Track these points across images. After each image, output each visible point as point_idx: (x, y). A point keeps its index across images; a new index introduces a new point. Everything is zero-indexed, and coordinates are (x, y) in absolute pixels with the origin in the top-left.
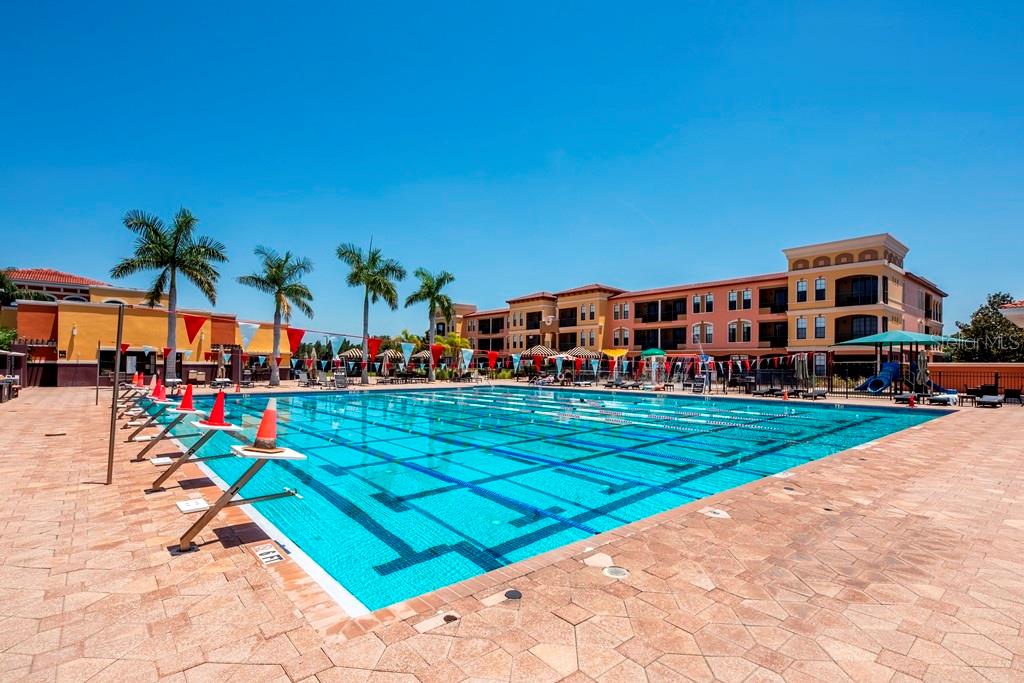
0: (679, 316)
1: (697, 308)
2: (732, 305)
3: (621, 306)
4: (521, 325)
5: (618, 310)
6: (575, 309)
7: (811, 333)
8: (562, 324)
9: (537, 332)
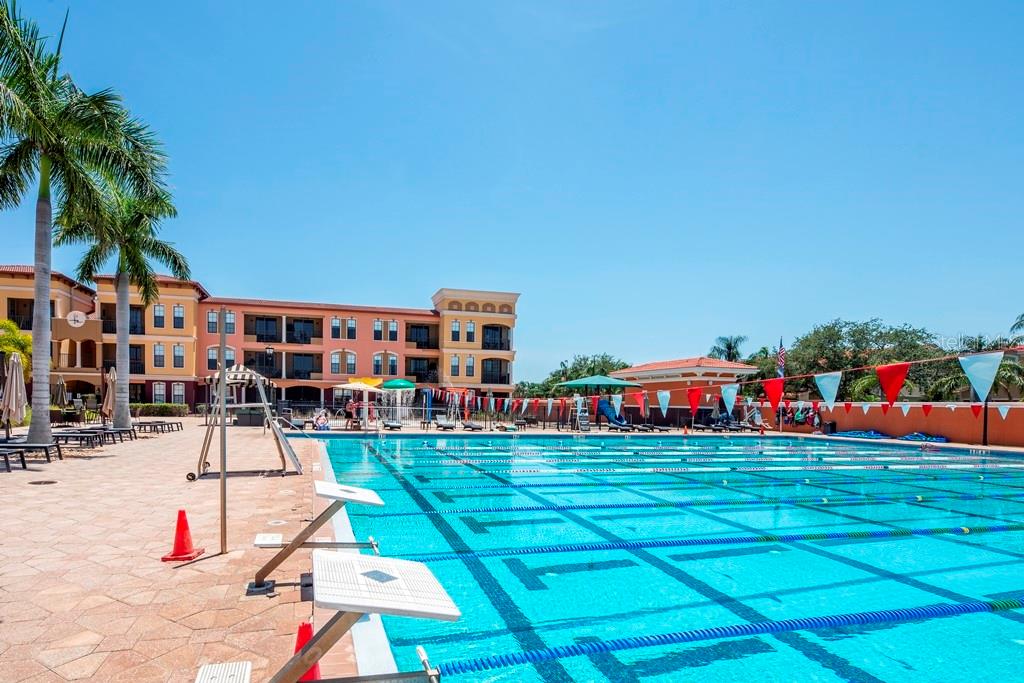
1: (336, 333)
2: (378, 335)
5: (215, 319)
8: (107, 328)
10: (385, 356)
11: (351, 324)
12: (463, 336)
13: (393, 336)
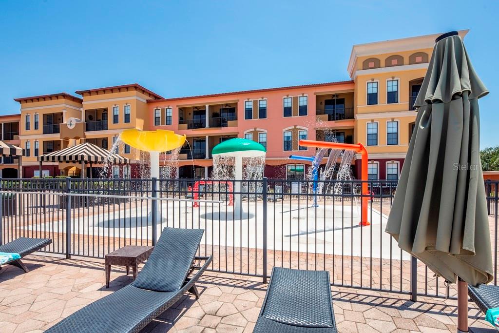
0: (229, 122)
1: (249, 114)
2: (288, 112)
3: (163, 110)
4: (36, 128)
5: (159, 115)
6: (106, 110)
7: (382, 139)
8: (89, 128)
9: (56, 137)
10: (295, 131)
11: (263, 104)
12: (382, 98)
13: (303, 111)
